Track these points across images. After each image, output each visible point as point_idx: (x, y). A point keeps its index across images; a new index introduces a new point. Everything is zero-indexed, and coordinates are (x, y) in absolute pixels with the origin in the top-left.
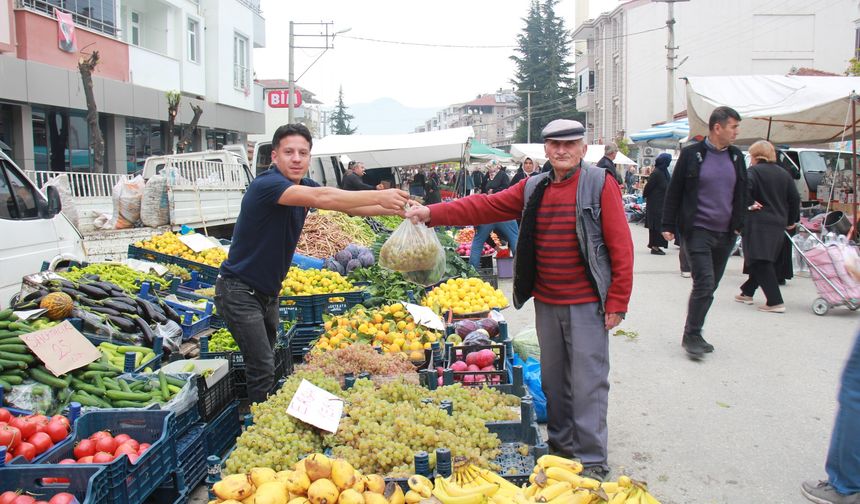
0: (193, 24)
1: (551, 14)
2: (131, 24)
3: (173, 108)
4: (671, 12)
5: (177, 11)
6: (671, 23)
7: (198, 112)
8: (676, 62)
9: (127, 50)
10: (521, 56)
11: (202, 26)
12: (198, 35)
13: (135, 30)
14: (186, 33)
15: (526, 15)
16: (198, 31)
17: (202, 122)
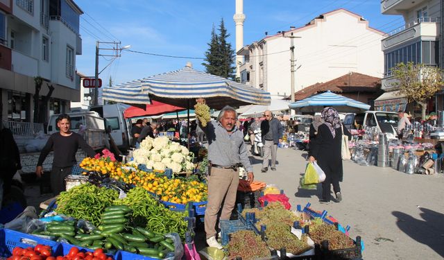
0: (45, 40)
1: (224, 42)
2: (10, 38)
3: (38, 87)
4: (292, 43)
5: (37, 32)
6: (292, 48)
7: (51, 89)
8: (296, 68)
9: (11, 53)
10: (208, 63)
11: (50, 41)
12: (48, 46)
13: (12, 41)
14: (41, 45)
15: (210, 42)
16: (48, 44)
17: (54, 95)
